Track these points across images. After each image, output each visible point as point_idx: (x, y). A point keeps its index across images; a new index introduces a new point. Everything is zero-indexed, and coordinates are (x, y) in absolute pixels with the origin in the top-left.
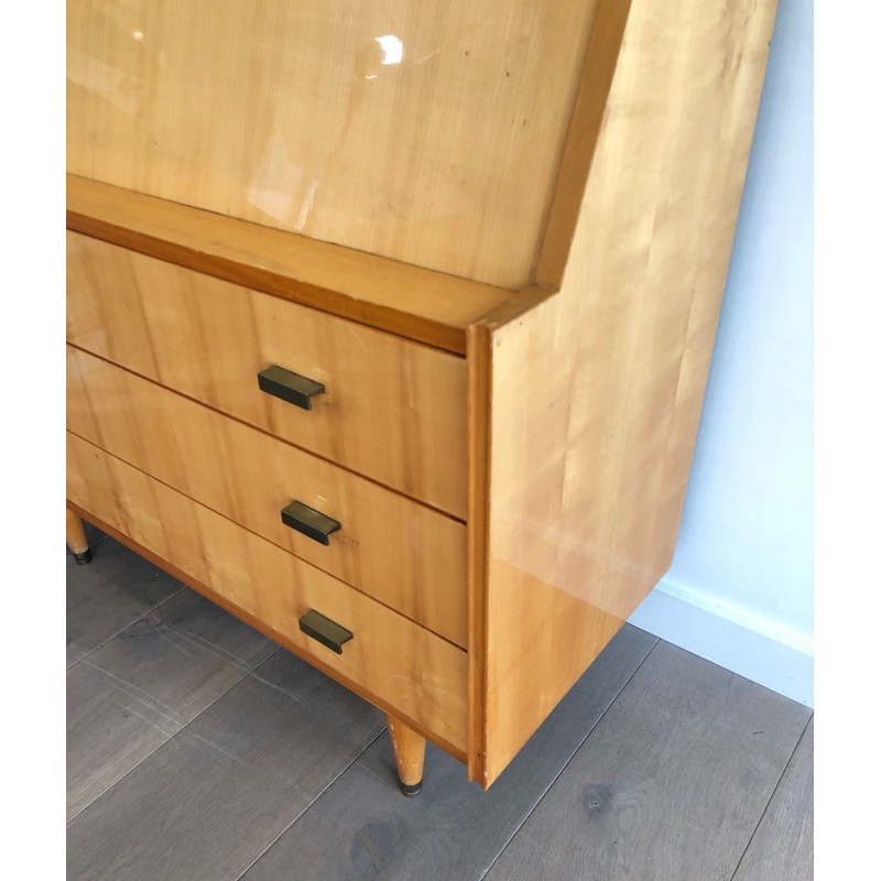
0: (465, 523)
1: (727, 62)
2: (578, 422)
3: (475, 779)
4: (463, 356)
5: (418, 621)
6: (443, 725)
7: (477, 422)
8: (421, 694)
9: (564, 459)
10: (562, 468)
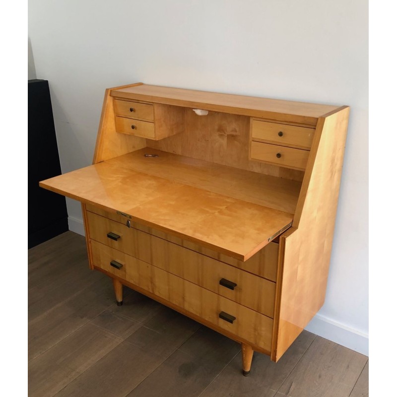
0: (275, 283)
1: (332, 174)
2: (301, 258)
3: (273, 360)
4: (278, 243)
5: (258, 311)
6: (263, 343)
7: (281, 258)
8: (257, 334)
9: (297, 267)
10: (297, 269)
